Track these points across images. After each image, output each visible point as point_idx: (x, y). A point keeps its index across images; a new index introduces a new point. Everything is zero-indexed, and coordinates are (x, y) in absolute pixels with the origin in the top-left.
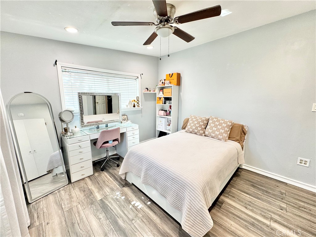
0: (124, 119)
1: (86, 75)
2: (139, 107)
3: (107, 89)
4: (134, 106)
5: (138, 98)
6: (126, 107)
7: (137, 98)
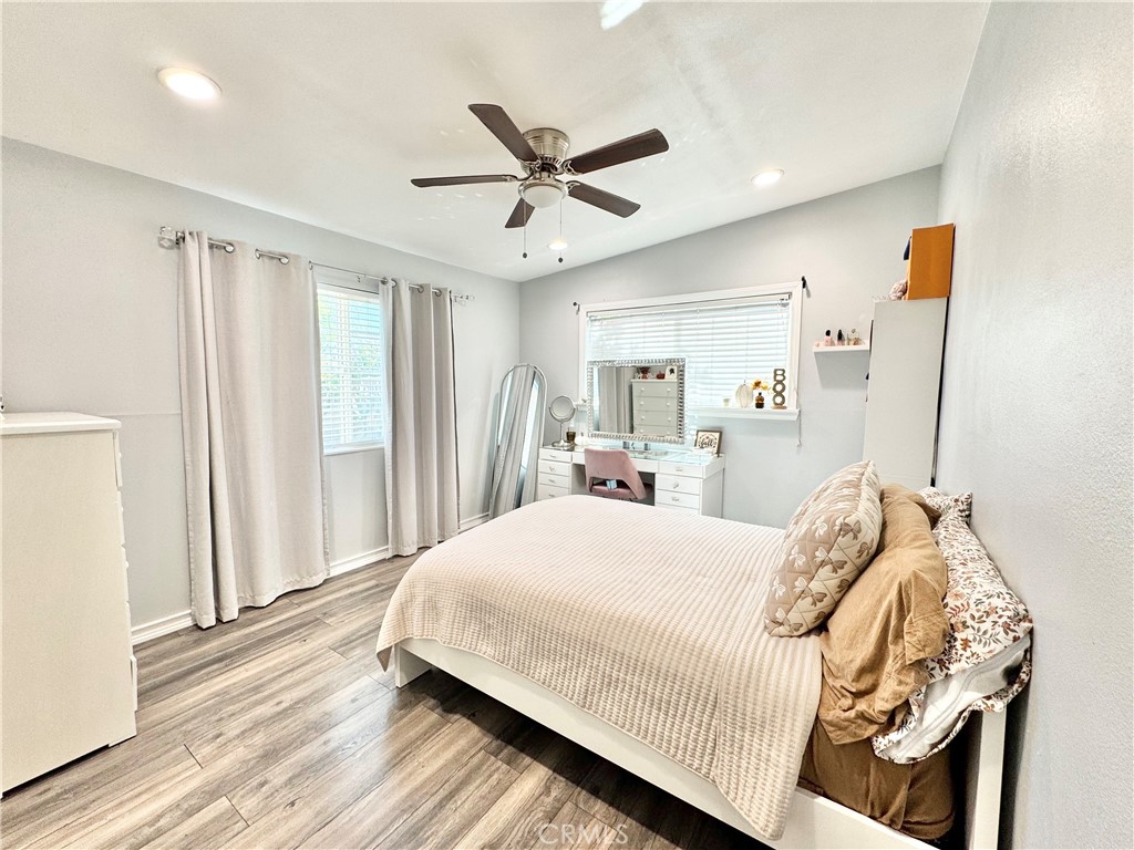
0: (707, 441)
1: (629, 319)
2: (785, 408)
3: (673, 349)
4: (760, 405)
5: (780, 372)
6: (722, 405)
7: (776, 375)
